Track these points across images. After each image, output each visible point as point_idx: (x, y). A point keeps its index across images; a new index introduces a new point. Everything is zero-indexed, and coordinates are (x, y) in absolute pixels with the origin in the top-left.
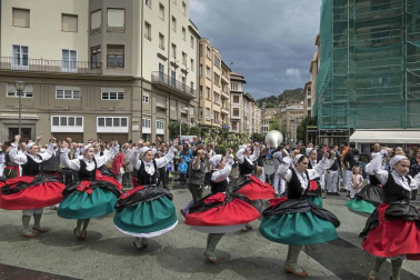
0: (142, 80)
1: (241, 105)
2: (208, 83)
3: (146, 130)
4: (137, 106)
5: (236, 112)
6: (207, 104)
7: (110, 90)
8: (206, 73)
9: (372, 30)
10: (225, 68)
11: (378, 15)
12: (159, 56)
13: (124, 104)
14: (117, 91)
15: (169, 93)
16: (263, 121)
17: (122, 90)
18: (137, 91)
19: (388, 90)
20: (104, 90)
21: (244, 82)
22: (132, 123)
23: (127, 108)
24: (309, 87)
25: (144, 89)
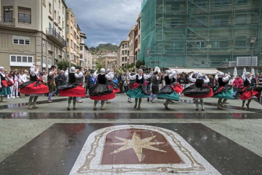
0: (42, 33)
1: (83, 52)
2: (71, 38)
3: (44, 66)
4: (39, 49)
5: (81, 56)
6: (71, 51)
7: (19, 38)
8: (71, 32)
9: (172, 20)
10: (78, 29)
11: (175, 13)
12: (50, 17)
13: (31, 47)
14: (25, 38)
15: (54, 42)
16: (93, 63)
17: (28, 38)
18: (39, 40)
19: (177, 50)
20: (15, 37)
21: (85, 38)
22: (36, 61)
23: (33, 51)
24: (124, 44)
25: (43, 39)
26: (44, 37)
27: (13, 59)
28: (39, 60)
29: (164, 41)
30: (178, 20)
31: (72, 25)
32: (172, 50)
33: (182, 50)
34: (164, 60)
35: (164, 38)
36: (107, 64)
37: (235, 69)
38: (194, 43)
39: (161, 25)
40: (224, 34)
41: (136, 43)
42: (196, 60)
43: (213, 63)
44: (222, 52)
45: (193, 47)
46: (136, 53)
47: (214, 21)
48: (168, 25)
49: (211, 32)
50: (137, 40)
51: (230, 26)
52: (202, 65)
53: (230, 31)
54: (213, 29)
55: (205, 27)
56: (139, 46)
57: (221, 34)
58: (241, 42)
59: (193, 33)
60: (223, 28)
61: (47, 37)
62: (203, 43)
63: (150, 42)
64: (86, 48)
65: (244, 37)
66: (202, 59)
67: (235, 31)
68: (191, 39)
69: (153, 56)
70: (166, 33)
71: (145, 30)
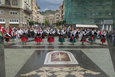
0: (22, 9)
1: (39, 15)
2: (34, 9)
3: (23, 23)
4: (21, 16)
5: (38, 17)
6: (34, 15)
7: (13, 12)
8: (34, 7)
9: (78, 3)
10: (37, 5)
12: (25, 2)
13: (17, 15)
14: (15, 12)
15: (27, 12)
16: (43, 20)
17: (16, 12)
18: (21, 12)
19: (80, 16)
20: (11, 11)
21: (40, 8)
22: (20, 21)
23: (18, 17)
24: (57, 11)
25: (22, 12)
26: (23, 11)
27: (11, 21)
28: (21, 21)
29: (74, 12)
30: (81, 3)
31: (34, 4)
32: (78, 16)
33: (82, 16)
34: (74, 20)
35: (74, 11)
37: (103, 25)
38: (87, 13)
39: (73, 6)
40: (100, 9)
41: (62, 11)
42: (88, 20)
43: (95, 22)
44: (99, 17)
45: (87, 15)
46: (62, 16)
47: (96, 3)
48: (76, 5)
49: (95, 8)
50: (63, 10)
51: (103, 6)
52: (90, 23)
53: (103, 8)
54: (96, 7)
55: (92, 6)
56: (64, 14)
58: (107, 13)
59: (87, 9)
60: (100, 7)
61: (24, 11)
62: (91, 13)
63: (68, 13)
64: (40, 13)
65: (109, 11)
66: (90, 20)
67: (105, 8)
68: (86, 12)
69: (70, 19)
70: (75, 9)
71: (66, 6)
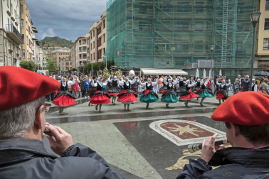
0: (3, 30)
2: (27, 33)
4: (1, 48)
6: (27, 48)
12: (8, 12)
15: (13, 40)
18: (1, 38)
21: (36, 32)
24: (81, 40)
25: (4, 38)
26: (5, 35)
28: (2, 61)
29: (134, 43)
30: (145, 23)
31: (27, 19)
32: (140, 51)
33: (149, 51)
34: (135, 61)
35: (134, 40)
36: (58, 60)
37: (198, 70)
38: (159, 45)
39: (131, 28)
40: (185, 37)
41: (99, 42)
42: (162, 61)
43: (176, 64)
44: (184, 54)
45: (160, 49)
46: (99, 53)
47: (177, 26)
49: (175, 36)
50: (100, 38)
51: (190, 31)
52: (167, 66)
53: (191, 36)
54: (176, 33)
55: (170, 31)
56: (104, 45)
57: (183, 38)
58: (199, 46)
59: (160, 36)
60: (185, 33)
61: (7, 34)
62: (167, 45)
63: (121, 43)
64: (37, 43)
65: (202, 42)
66: (167, 60)
67: (194, 35)
68: (157, 42)
69: (124, 56)
70: (135, 35)
71: (111, 29)
